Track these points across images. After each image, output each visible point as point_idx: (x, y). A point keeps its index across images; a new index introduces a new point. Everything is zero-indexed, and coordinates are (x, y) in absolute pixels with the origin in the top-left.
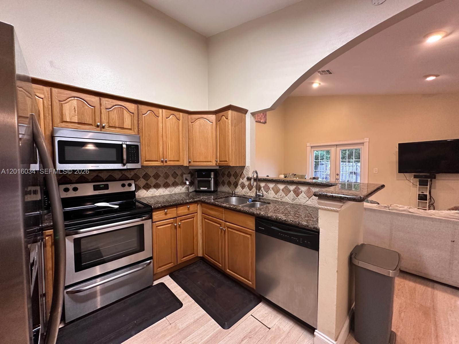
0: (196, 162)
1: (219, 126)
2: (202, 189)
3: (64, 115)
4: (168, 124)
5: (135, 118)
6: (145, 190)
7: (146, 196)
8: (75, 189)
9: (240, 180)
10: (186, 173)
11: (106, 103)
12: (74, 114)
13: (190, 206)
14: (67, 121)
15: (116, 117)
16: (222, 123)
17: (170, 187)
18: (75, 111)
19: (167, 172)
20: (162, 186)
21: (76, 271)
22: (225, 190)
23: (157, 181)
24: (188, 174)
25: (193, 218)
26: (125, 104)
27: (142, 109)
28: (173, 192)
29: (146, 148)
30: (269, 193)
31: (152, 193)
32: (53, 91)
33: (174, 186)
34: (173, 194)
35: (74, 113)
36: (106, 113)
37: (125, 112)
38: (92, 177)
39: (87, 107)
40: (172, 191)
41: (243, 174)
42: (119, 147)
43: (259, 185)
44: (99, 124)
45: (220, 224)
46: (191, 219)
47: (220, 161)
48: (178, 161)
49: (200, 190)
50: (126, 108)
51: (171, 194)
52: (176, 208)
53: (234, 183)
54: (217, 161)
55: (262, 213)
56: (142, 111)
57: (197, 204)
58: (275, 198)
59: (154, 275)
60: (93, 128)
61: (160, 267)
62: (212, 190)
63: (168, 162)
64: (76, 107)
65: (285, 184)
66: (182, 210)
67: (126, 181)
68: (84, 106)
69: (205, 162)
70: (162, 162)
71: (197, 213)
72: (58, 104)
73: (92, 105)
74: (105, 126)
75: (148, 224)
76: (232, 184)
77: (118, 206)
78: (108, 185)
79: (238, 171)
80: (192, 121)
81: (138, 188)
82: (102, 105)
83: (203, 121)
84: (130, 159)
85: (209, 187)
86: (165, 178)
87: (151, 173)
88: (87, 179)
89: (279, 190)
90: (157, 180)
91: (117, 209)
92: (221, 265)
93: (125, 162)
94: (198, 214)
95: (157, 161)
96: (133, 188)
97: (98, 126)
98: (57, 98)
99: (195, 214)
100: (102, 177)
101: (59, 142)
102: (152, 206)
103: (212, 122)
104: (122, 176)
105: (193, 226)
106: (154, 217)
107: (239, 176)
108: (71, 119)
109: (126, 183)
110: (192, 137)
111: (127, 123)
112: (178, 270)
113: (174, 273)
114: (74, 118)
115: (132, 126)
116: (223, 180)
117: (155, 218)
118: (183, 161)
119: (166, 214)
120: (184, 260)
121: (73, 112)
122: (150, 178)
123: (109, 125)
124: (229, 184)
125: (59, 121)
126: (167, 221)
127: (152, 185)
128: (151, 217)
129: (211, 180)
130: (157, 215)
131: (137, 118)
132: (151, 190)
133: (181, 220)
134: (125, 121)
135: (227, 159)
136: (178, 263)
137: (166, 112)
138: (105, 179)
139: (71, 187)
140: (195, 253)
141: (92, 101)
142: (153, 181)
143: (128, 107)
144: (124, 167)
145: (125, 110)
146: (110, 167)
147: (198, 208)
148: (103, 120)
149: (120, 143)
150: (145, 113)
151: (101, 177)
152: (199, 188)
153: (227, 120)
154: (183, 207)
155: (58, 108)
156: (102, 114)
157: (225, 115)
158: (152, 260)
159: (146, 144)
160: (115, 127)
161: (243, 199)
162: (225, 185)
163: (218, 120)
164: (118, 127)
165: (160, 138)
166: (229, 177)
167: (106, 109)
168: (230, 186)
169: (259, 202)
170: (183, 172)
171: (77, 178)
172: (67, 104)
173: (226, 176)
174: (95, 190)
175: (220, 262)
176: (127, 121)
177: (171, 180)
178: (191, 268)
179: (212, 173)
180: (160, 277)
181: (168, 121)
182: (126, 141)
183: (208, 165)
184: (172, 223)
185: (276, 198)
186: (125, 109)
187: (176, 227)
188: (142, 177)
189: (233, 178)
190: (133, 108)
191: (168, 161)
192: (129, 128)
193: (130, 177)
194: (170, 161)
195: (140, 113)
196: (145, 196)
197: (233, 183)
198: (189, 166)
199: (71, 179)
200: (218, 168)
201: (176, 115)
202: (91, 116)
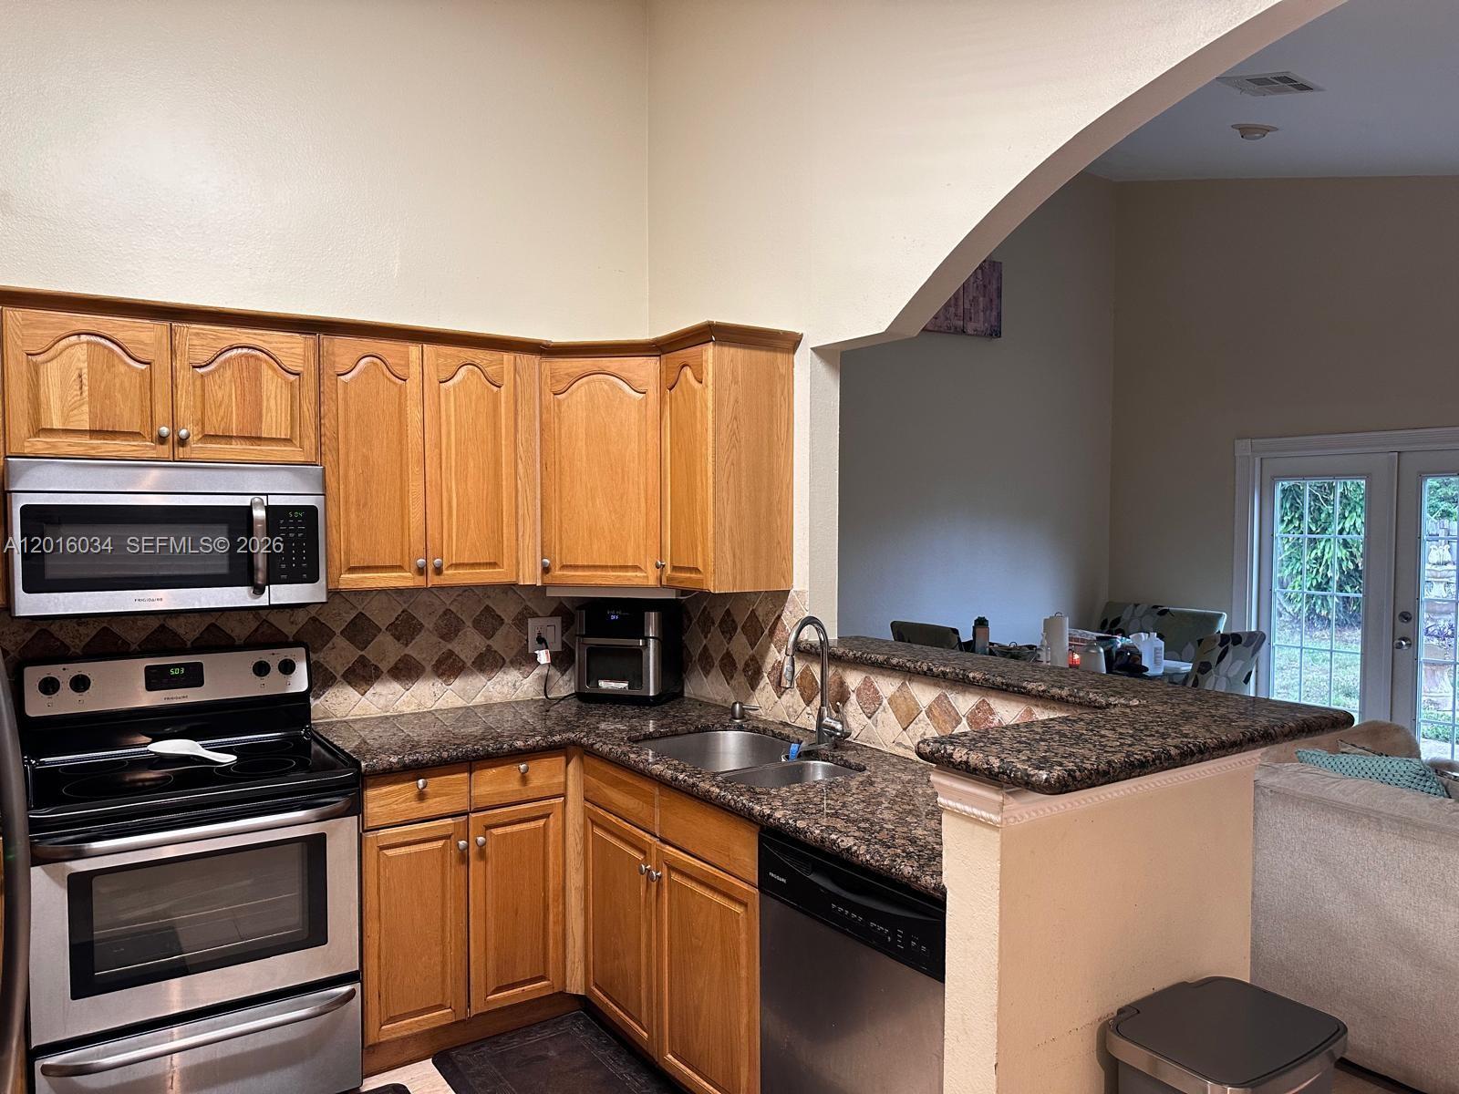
0: (575, 567)
1: (671, 409)
2: (607, 689)
3: (44, 406)
4: (449, 407)
5: (305, 390)
6: (354, 687)
7: (357, 713)
8: (80, 684)
9: (771, 653)
10: (540, 614)
11: (195, 342)
12: (79, 398)
13: (533, 764)
14: (55, 427)
15: (230, 396)
16: (680, 398)
17: (466, 675)
18: (81, 388)
19: (452, 608)
20: (429, 669)
21: (75, 996)
22: (712, 696)
23: (408, 651)
24: (551, 616)
25: (547, 816)
26: (266, 338)
27: (333, 354)
28: (479, 700)
29: (353, 516)
30: (880, 722)
31: (382, 701)
32: (9, 318)
33: (482, 670)
34: (475, 707)
35: (77, 395)
36: (194, 383)
37: (267, 373)
38: (144, 635)
39: (122, 369)
40: (472, 693)
41: (779, 625)
42: (237, 520)
43: (842, 684)
44: (165, 430)
45: (643, 852)
46: (532, 825)
47: (675, 568)
48: (493, 565)
49: (595, 691)
50: (271, 357)
51: (468, 708)
52: (466, 775)
53: (747, 665)
54: (661, 567)
55: (778, 814)
56: (337, 359)
57: (563, 758)
58: (899, 744)
59: (368, 1049)
60: (147, 446)
61: (392, 1020)
62: (652, 694)
63: (445, 572)
64: (85, 371)
65: (937, 685)
66: (492, 783)
67: (274, 651)
68: (113, 366)
69: (614, 568)
70: (421, 571)
71: (564, 795)
72: (25, 364)
73: (142, 357)
74: (188, 436)
75: (342, 837)
76: (740, 666)
77: (234, 758)
78: (199, 666)
79: (760, 613)
80: (558, 388)
81: (321, 679)
82: (178, 353)
83: (606, 387)
84: (284, 566)
85: (637, 678)
86: (441, 638)
87: (382, 617)
88: (125, 642)
89: (916, 712)
90: (407, 645)
91: (226, 769)
92: (646, 1034)
93: (260, 577)
94: (570, 806)
95: (400, 568)
96: (299, 681)
97: (162, 440)
98: (19, 343)
99: (552, 801)
100: (181, 631)
101: (25, 510)
102: (363, 764)
103: (642, 389)
104: (258, 627)
105: (545, 854)
106: (370, 806)
107: (766, 632)
108: (66, 418)
109: (273, 657)
110: (557, 456)
111: (275, 420)
112: (476, 1044)
113: (454, 1053)
114: (75, 415)
115: (292, 428)
116: (705, 645)
117: (376, 810)
118: (518, 563)
119: (421, 796)
120: (496, 1000)
121: (75, 393)
122: (376, 636)
123: (203, 428)
124: (728, 666)
125: (26, 428)
126: (426, 829)
127: (384, 667)
128: (356, 808)
129: (646, 645)
130: (382, 801)
131: (312, 395)
132: (378, 688)
133: (488, 827)
134: (264, 411)
135: (700, 561)
136: (473, 1013)
137: (438, 356)
138: (192, 643)
139: (64, 673)
140: (551, 975)
141: (142, 343)
142: (387, 649)
143: (279, 349)
144: (257, 600)
145: (264, 366)
146: (203, 599)
147: (568, 777)
148: (183, 412)
149: (246, 501)
150: (348, 368)
151: (175, 634)
152: (592, 683)
153: (700, 385)
154: (499, 769)
155: (25, 379)
156: (179, 387)
157: (690, 362)
158: (358, 986)
159: (353, 499)
160: (228, 438)
161: (768, 740)
162: (713, 672)
163: (669, 384)
164: (237, 437)
165: (414, 470)
166: (728, 636)
167: (194, 367)
168: (732, 677)
169: (828, 761)
170: (526, 608)
171: (88, 639)
172: (55, 361)
173: (715, 630)
174: (150, 686)
175: (644, 1023)
176: (273, 407)
177: (469, 644)
178: (533, 1040)
179: (652, 618)
180: (394, 1061)
181: (447, 395)
182: (267, 495)
183: (627, 583)
184: (448, 837)
185: (906, 748)
186: (266, 361)
187: (464, 857)
188: (342, 633)
189: (744, 639)
190: (299, 351)
191: (447, 569)
192: (283, 437)
193: (290, 631)
194: (457, 566)
195: (328, 372)
196: (351, 713)
197: (743, 663)
198: (544, 588)
199: (68, 641)
200: (672, 595)
201: (483, 364)
202: (137, 403)
